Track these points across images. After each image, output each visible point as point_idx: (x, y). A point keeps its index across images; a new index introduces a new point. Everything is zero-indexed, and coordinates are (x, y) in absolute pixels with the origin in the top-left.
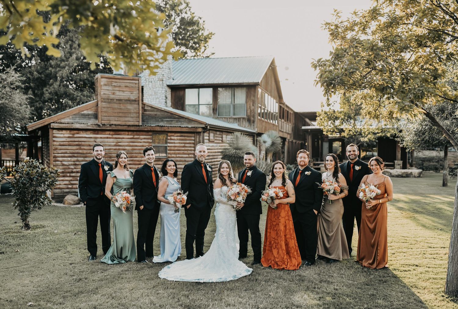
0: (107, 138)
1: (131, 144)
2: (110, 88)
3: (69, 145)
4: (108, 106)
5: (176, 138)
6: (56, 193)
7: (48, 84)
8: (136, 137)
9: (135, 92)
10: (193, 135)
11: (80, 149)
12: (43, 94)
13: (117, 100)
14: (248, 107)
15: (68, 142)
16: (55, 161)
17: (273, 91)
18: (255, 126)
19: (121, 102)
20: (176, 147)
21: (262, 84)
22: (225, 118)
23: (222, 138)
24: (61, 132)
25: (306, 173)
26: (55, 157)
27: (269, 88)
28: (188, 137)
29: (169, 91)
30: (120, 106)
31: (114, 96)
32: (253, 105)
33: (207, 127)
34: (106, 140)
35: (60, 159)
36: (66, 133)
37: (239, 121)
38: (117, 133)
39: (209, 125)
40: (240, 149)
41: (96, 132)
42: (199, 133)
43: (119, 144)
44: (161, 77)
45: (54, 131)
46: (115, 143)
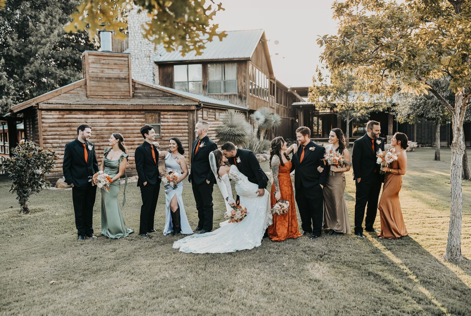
0: (99, 118)
1: (124, 124)
2: (98, 66)
3: (59, 127)
4: (97, 85)
5: (169, 117)
6: (48, 177)
7: (28, 62)
8: (128, 116)
9: (124, 70)
10: (187, 113)
11: (71, 130)
12: (23, 73)
13: (106, 78)
14: (239, 83)
15: (58, 123)
16: (45, 143)
17: (263, 66)
18: (247, 103)
19: (110, 80)
20: (169, 126)
21: (253, 59)
22: (215, 95)
23: (215, 115)
24: (49, 113)
25: (311, 148)
26: (44, 139)
27: (260, 63)
28: (181, 115)
29: (157, 67)
30: (110, 85)
31: (102, 74)
32: (244, 82)
33: (200, 104)
34: (98, 120)
35: (51, 141)
36: (55, 114)
37: (230, 97)
38: (109, 112)
39: (203, 102)
40: (234, 127)
41: (87, 112)
42: (192, 111)
43: (111, 124)
44: (147, 54)
45: (43, 112)
46: (106, 124)
